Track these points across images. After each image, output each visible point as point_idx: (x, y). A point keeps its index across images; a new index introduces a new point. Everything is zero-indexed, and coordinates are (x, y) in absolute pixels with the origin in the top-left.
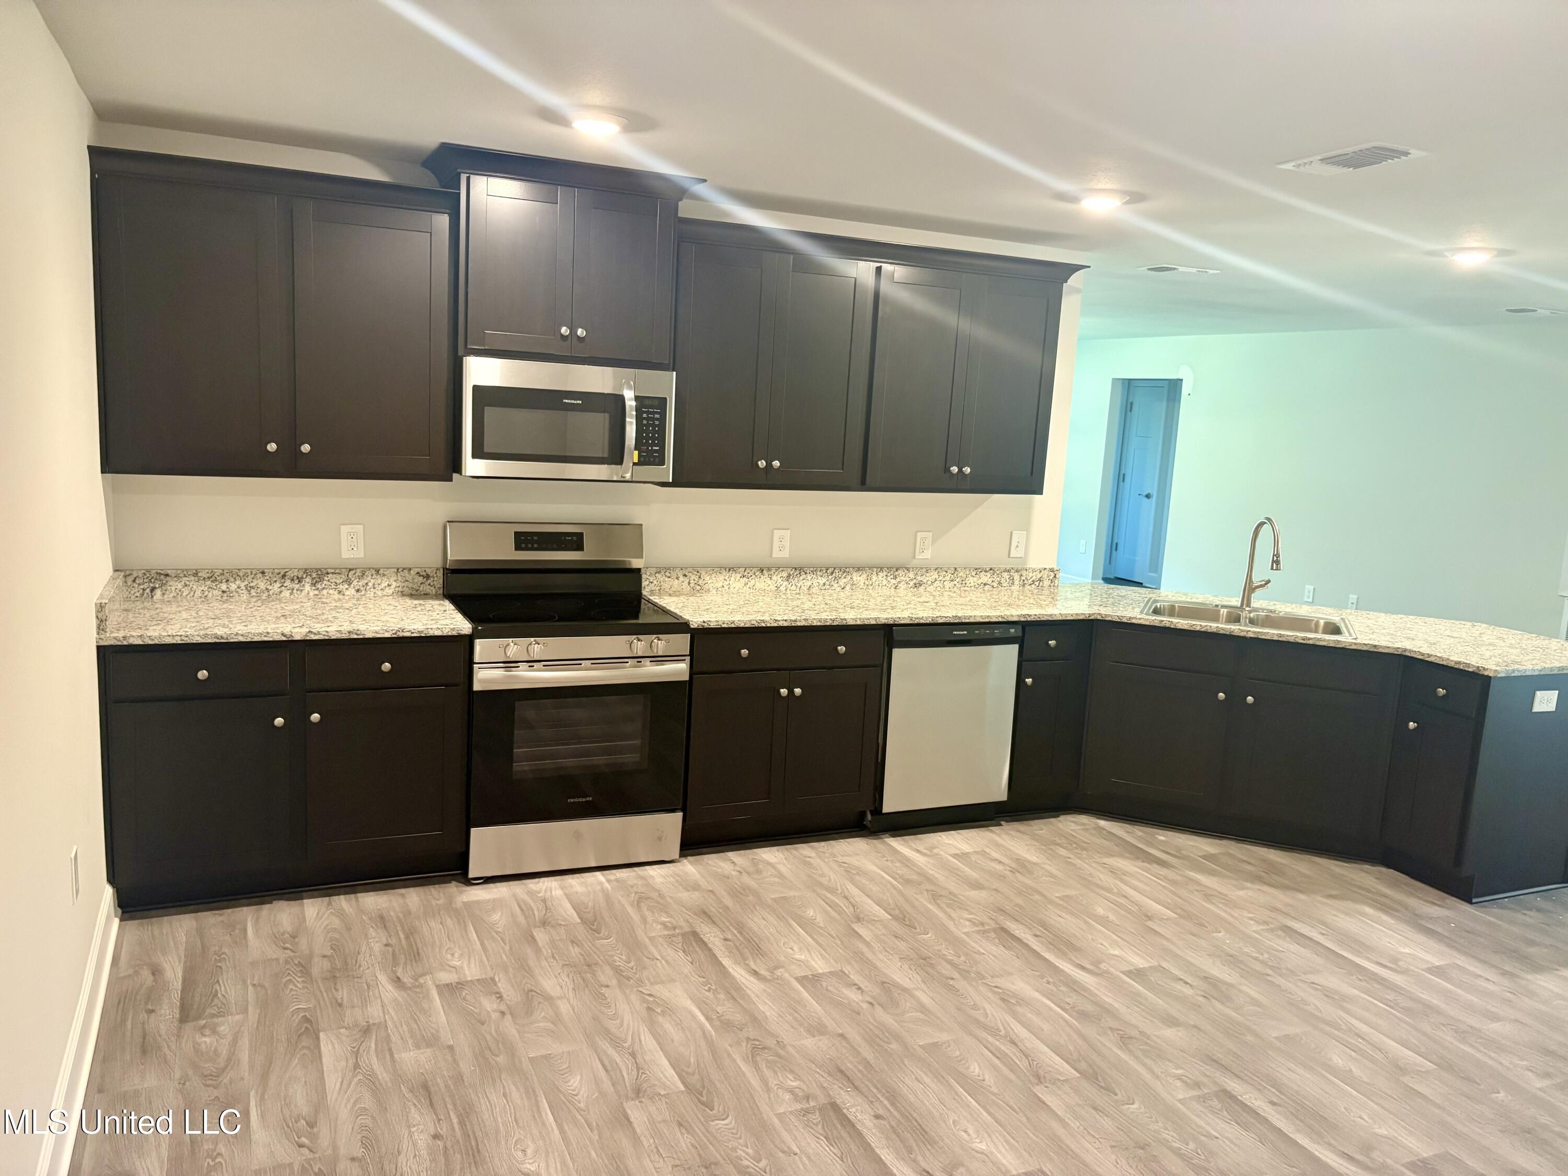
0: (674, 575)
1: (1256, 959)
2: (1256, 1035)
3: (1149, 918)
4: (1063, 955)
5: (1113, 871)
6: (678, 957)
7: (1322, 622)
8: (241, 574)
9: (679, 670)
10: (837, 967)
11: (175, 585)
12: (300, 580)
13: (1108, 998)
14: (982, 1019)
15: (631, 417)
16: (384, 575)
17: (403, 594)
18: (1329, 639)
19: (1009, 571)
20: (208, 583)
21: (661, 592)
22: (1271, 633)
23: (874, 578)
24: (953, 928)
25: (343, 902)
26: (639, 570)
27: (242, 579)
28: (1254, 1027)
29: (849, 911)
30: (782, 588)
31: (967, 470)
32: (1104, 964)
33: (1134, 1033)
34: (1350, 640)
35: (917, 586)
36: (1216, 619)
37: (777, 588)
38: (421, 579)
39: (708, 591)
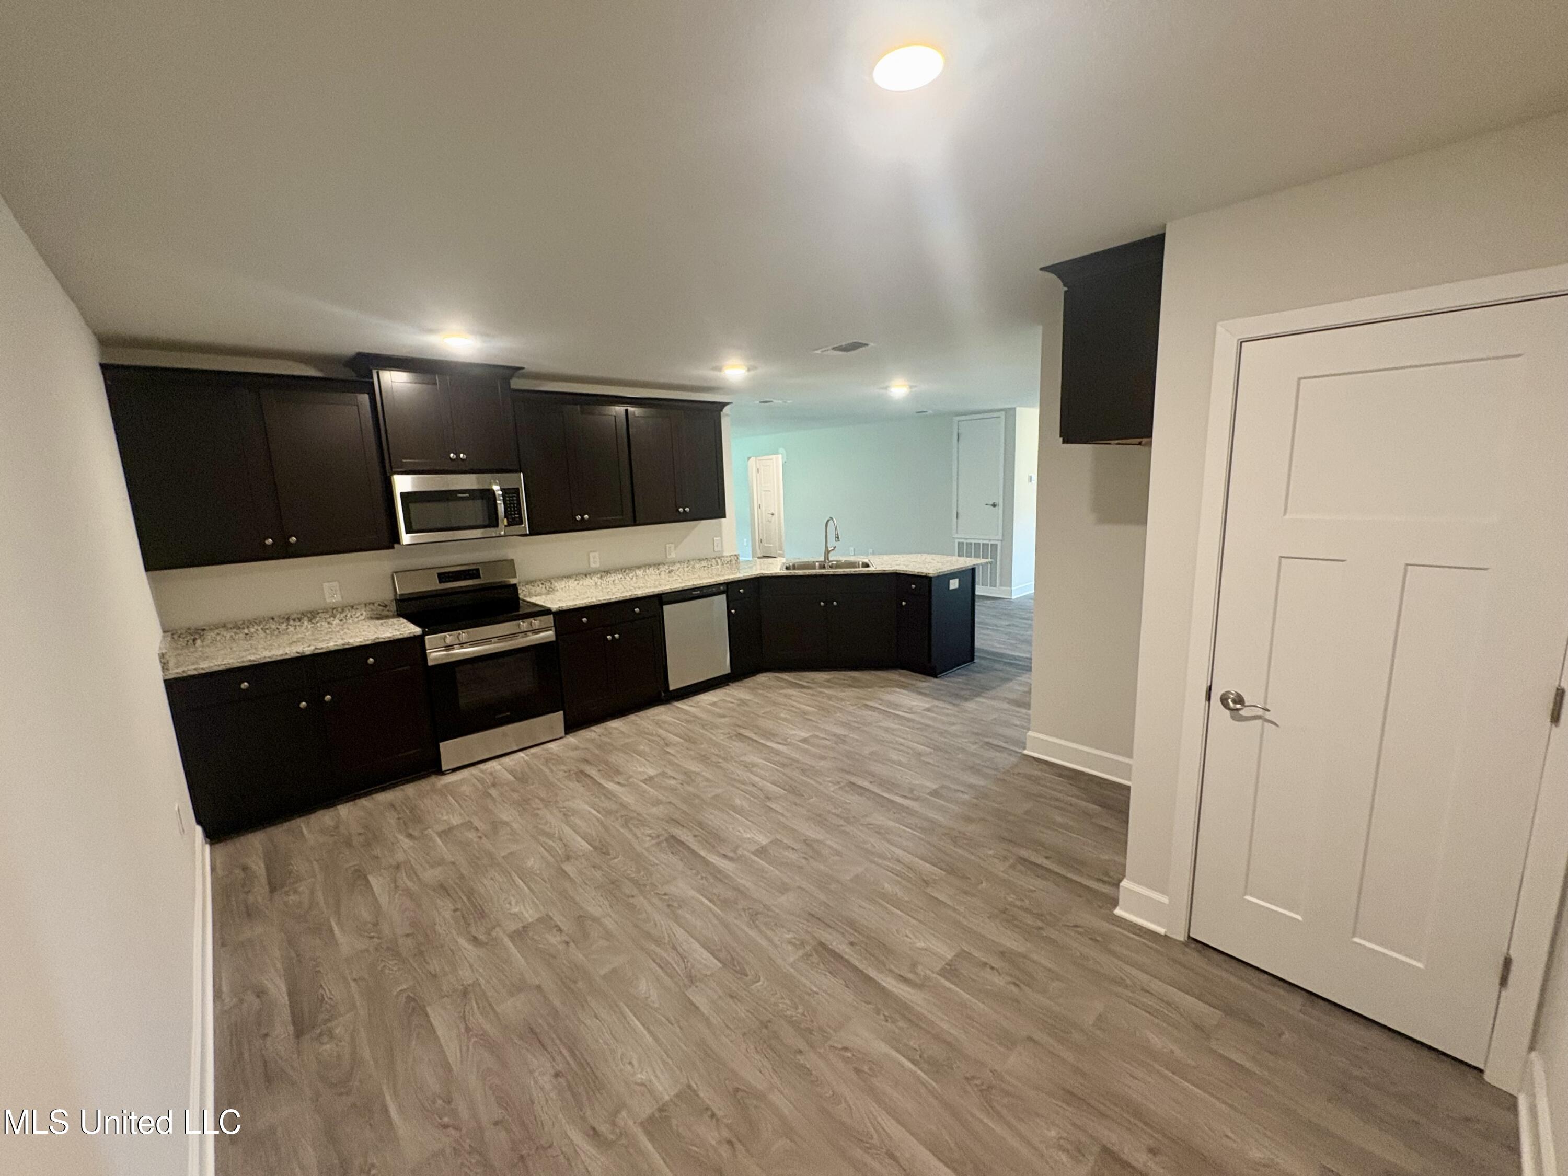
0: (536, 584)
1: (854, 722)
2: (859, 755)
3: (805, 714)
5: (786, 696)
6: (574, 785)
7: (861, 563)
8: (257, 621)
9: (549, 635)
10: (660, 771)
11: (210, 636)
12: (300, 620)
13: (795, 755)
14: (738, 778)
15: (500, 500)
16: (357, 609)
17: (372, 618)
18: (865, 570)
19: (715, 558)
20: (234, 630)
21: (530, 595)
22: (840, 571)
23: (647, 571)
24: (714, 738)
25: (364, 802)
26: (515, 585)
27: (259, 624)
28: (858, 751)
29: (662, 742)
30: (599, 583)
31: (687, 509)
32: (789, 739)
33: (807, 767)
34: (874, 569)
35: (670, 572)
36: (814, 568)
37: (596, 583)
38: (382, 608)
39: (557, 590)
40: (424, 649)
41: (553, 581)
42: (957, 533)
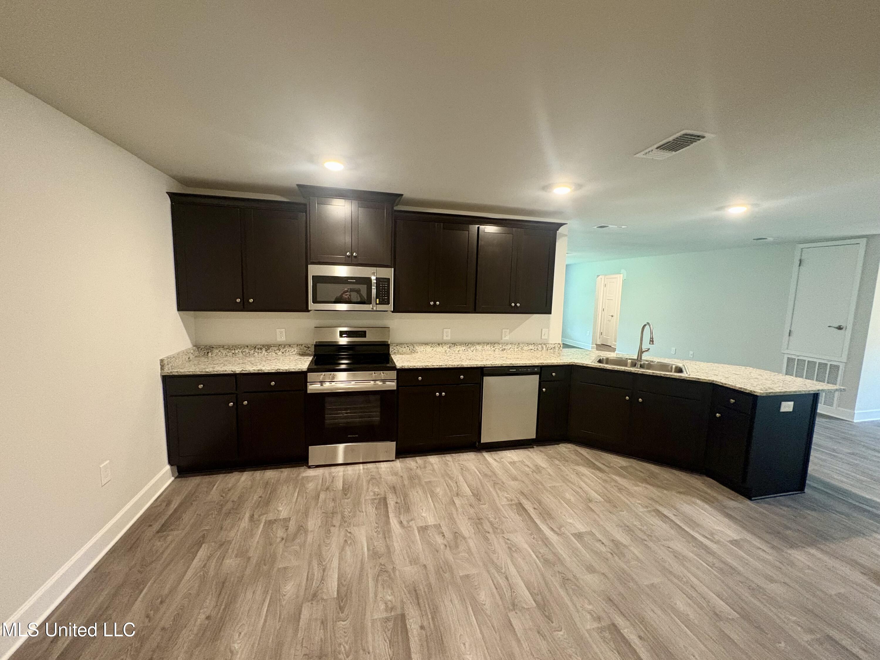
0: (403, 346)
1: (640, 530)
2: (636, 583)
3: (590, 501)
4: (544, 520)
5: (577, 473)
6: (372, 511)
7: (674, 366)
8: (239, 347)
9: (392, 385)
10: (438, 522)
11: (216, 351)
12: (261, 349)
13: (562, 551)
15: (374, 286)
16: (292, 347)
17: (299, 354)
18: (677, 375)
19: (541, 344)
20: (227, 350)
21: (398, 353)
22: (649, 372)
23: (485, 347)
26: (389, 344)
27: (240, 349)
28: (635, 576)
29: (455, 490)
30: (448, 351)
31: (518, 305)
32: (564, 528)
34: (687, 375)
35: (503, 350)
36: (626, 365)
37: (446, 351)
38: (306, 348)
39: (417, 352)
40: (306, 382)
41: (415, 346)
42: (787, 349)
